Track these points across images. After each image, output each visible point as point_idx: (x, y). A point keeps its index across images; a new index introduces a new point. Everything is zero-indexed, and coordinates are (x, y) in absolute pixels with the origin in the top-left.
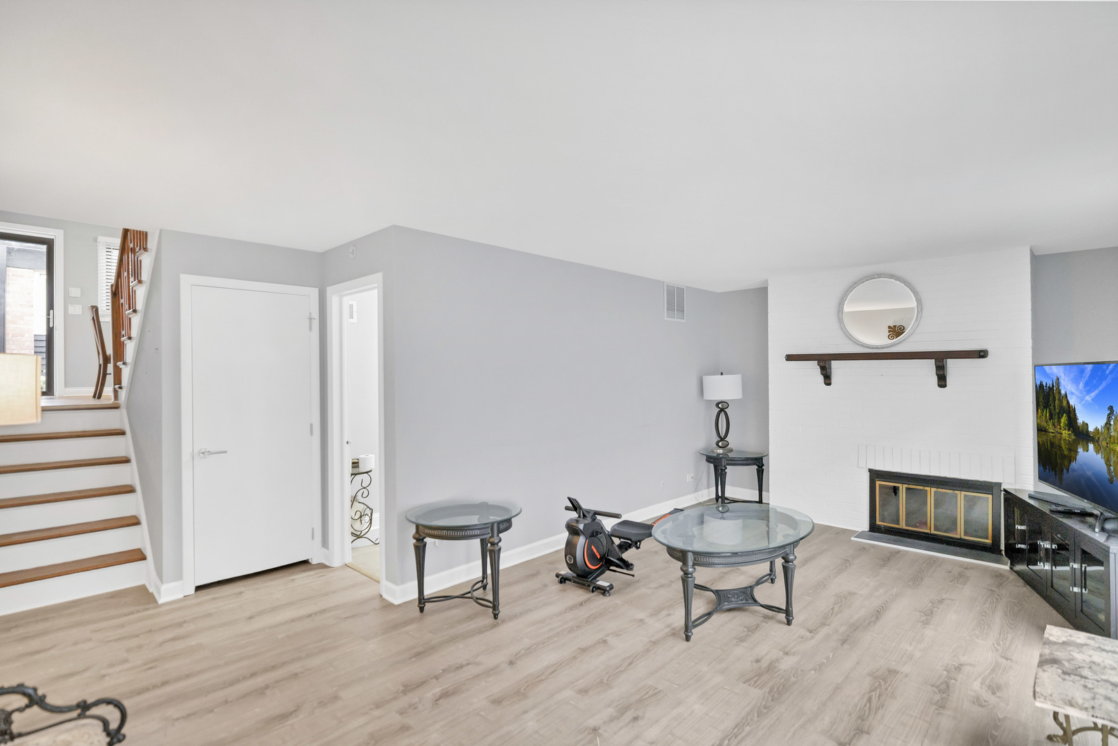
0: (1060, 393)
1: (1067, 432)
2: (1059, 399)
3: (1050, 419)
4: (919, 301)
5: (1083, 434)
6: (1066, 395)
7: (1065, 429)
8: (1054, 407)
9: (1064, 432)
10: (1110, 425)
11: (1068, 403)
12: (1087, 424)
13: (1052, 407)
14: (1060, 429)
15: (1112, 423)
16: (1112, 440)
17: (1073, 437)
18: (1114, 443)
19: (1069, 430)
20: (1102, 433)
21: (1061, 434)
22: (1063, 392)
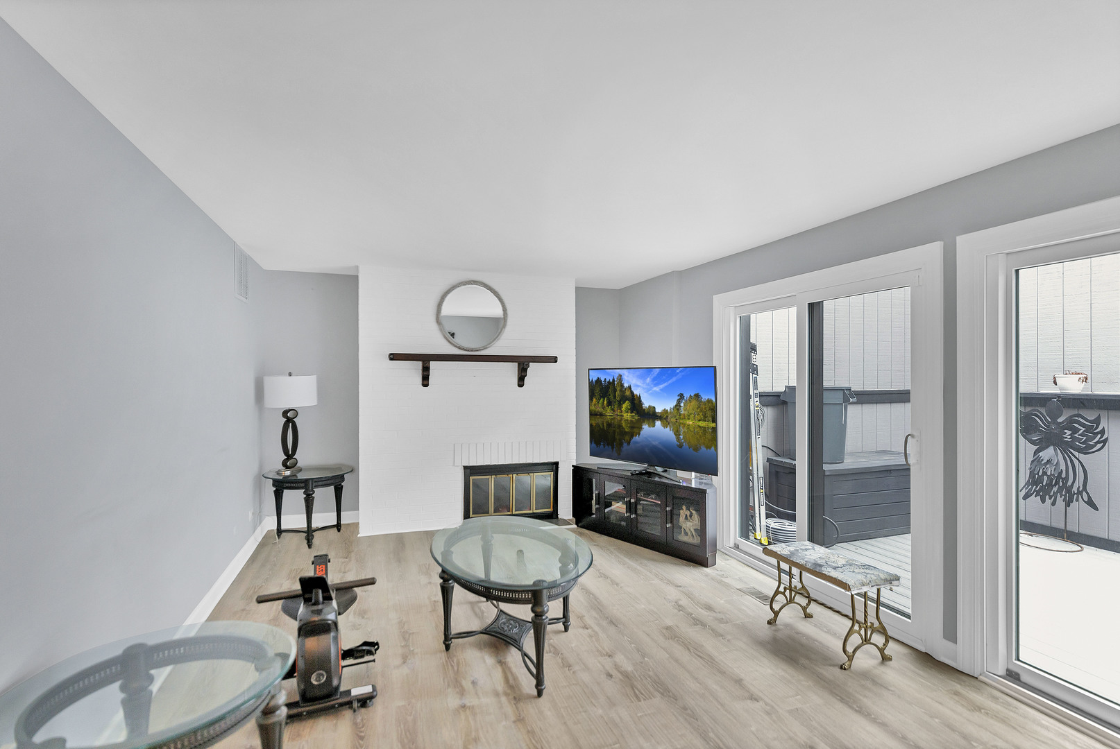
0: (622, 385)
1: (629, 414)
2: (621, 391)
3: (608, 406)
4: (505, 310)
5: (650, 415)
6: (630, 387)
7: (627, 412)
8: (615, 396)
9: (625, 415)
10: (680, 406)
11: (632, 393)
12: (654, 408)
13: (612, 397)
14: (621, 412)
15: (682, 405)
16: (682, 417)
17: (637, 417)
18: (684, 418)
19: (631, 413)
20: (671, 413)
21: (623, 416)
22: (626, 385)
